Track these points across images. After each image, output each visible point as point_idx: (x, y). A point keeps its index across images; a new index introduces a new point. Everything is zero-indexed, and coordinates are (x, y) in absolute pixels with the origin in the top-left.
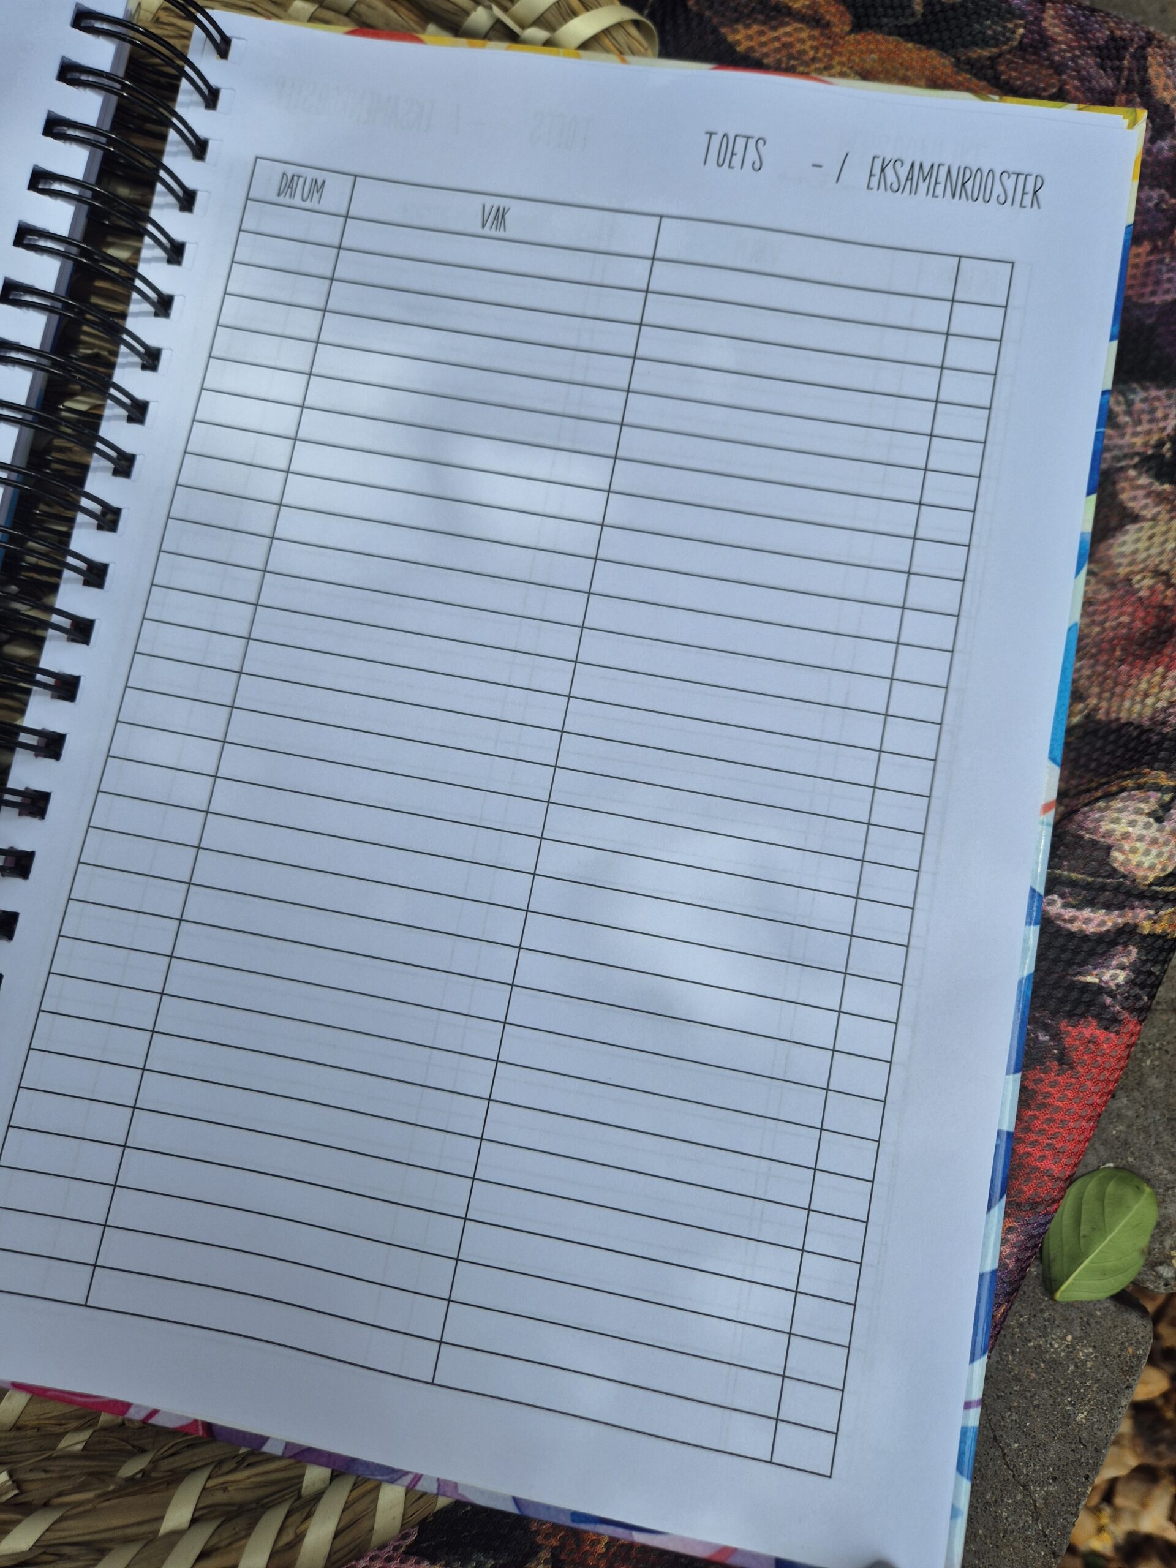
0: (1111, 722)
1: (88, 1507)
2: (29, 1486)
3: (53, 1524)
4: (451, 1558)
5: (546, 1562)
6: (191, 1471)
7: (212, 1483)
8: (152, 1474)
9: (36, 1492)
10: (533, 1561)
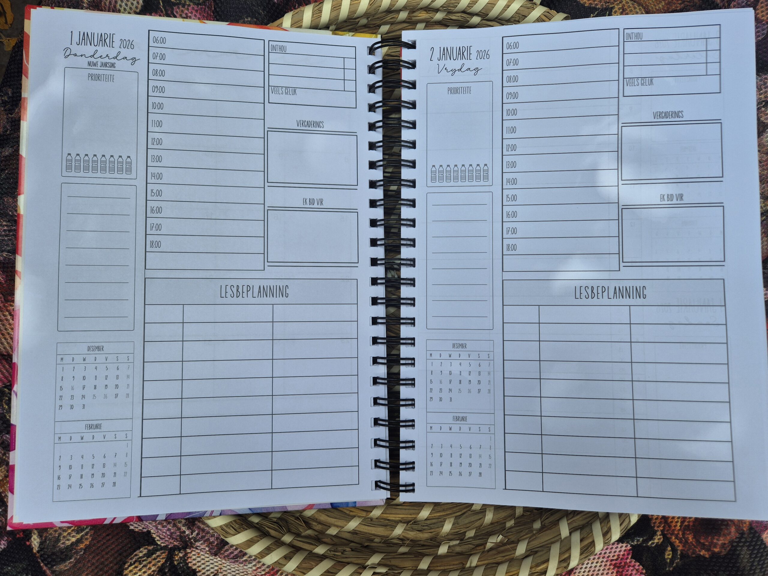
1: (535, 537)
2: (510, 537)
3: (527, 544)
4: (628, 540)
5: (660, 535)
6: (558, 520)
7: (569, 521)
8: (546, 525)
9: (513, 538)
10: (655, 536)
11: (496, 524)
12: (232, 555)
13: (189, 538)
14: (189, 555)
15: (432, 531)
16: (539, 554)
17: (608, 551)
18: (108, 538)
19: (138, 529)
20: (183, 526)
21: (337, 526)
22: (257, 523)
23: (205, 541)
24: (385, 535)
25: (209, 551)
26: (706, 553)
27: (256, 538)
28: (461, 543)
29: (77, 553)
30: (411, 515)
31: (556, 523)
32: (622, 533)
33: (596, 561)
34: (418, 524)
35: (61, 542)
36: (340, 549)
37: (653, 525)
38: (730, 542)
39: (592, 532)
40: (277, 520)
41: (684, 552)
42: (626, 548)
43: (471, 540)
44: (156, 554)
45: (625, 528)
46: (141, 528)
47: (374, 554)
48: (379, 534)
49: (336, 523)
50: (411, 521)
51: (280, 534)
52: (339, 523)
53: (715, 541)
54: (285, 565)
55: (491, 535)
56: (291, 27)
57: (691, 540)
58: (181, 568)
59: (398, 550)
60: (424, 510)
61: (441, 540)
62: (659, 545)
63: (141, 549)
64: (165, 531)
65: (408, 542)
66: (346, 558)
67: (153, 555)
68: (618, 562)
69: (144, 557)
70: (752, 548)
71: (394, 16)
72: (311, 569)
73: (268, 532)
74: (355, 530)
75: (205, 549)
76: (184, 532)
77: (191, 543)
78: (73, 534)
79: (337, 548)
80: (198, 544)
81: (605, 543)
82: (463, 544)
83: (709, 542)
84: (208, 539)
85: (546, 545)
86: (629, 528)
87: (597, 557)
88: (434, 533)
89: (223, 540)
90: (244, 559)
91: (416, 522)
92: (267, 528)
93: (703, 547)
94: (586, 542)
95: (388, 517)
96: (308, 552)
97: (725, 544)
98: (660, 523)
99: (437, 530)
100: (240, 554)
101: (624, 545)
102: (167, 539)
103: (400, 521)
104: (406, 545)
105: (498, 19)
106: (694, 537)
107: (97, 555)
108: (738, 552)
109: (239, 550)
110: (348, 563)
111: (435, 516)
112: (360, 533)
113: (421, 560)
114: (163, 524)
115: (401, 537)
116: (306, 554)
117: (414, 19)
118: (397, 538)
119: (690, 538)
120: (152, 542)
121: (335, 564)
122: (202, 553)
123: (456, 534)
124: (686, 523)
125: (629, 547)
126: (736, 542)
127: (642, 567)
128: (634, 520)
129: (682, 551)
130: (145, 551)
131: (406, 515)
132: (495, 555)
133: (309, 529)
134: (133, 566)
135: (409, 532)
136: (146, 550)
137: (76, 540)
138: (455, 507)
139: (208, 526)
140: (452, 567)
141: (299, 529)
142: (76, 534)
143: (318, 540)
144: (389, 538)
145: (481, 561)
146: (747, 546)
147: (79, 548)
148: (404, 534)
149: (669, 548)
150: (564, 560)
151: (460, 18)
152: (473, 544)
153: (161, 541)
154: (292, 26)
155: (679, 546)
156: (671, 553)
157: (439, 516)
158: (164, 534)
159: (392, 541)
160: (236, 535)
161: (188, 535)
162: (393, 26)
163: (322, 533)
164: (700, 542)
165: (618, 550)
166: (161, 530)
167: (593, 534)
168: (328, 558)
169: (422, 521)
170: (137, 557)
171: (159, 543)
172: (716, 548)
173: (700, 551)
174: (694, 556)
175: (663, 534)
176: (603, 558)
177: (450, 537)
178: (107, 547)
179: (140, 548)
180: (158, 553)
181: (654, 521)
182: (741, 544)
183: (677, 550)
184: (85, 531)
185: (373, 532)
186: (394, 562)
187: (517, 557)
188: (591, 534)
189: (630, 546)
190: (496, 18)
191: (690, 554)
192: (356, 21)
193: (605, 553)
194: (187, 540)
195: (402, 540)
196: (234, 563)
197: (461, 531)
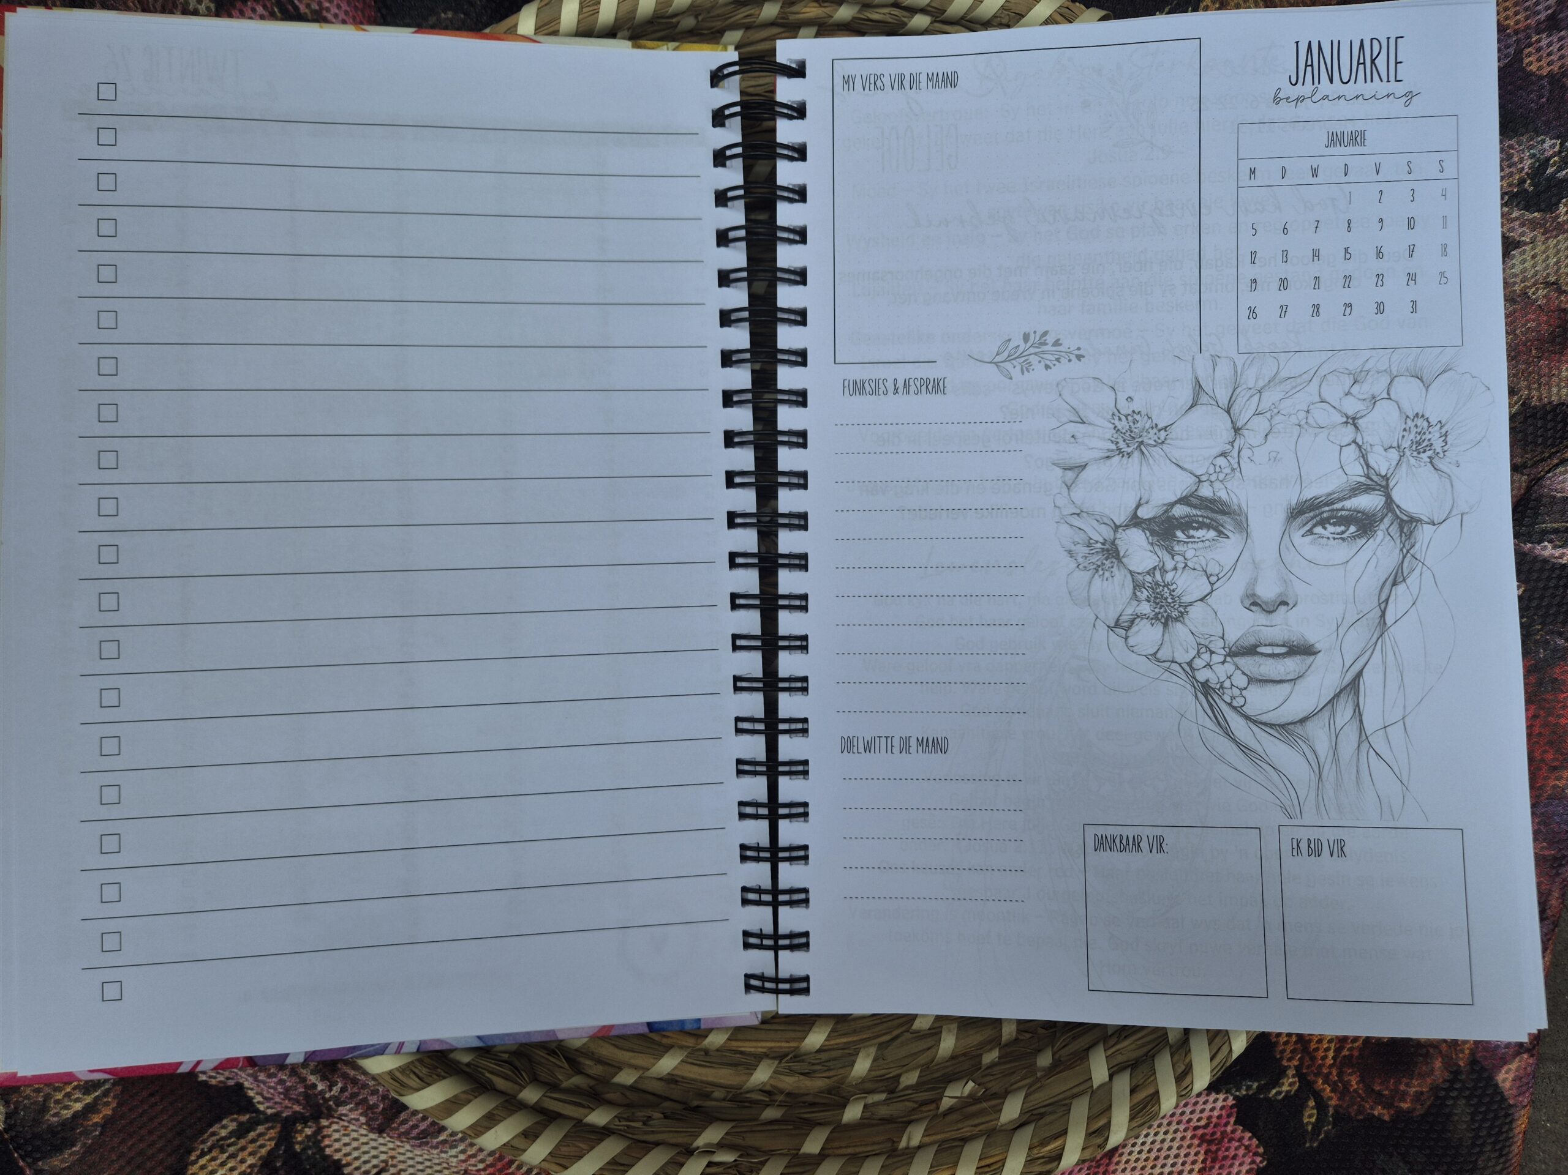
0: (1545, 405)
1: (1039, 1085)
2: (989, 1085)
3: (1025, 1098)
4: (1228, 1086)
5: (1293, 1076)
6: (1088, 1049)
7: (1109, 1052)
8: (1062, 1059)
9: (996, 1087)
10: (1283, 1078)
11: (961, 1059)
12: (415, 1132)
13: (324, 1098)
14: (325, 1132)
15: (831, 1073)
16: (1048, 1119)
17: (1188, 1110)
18: (153, 1100)
19: (218, 1080)
20: (311, 1074)
21: (636, 1068)
22: (468, 1065)
23: (357, 1104)
24: (735, 1083)
25: (367, 1123)
26: (1385, 1111)
27: (464, 1096)
28: (890, 1099)
29: (86, 1133)
30: (787, 1042)
31: (1083, 1056)
32: (1214, 1076)
33: (1163, 1129)
34: (803, 1061)
35: (52, 1113)
36: (640, 1114)
37: (1278, 1056)
38: (1431, 1089)
39: (1155, 1073)
40: (509, 1057)
41: (1341, 1110)
42: (1225, 1103)
43: (910, 1092)
44: (255, 1130)
45: (1222, 1064)
46: (221, 1078)
47: (711, 1123)
48: (722, 1081)
49: (633, 1062)
50: (787, 1055)
51: (516, 1087)
52: (640, 1060)
53: (1402, 1087)
54: (525, 1151)
55: (950, 1082)
56: (535, 34)
57: (1356, 1087)
58: (309, 1157)
59: (761, 1114)
60: (815, 1032)
61: (849, 1092)
62: (1291, 1097)
63: (225, 1122)
64: (272, 1084)
65: (781, 1098)
66: (653, 1132)
67: (249, 1132)
68: (1209, 1130)
69: (230, 1138)
70: (1475, 1100)
71: (752, 11)
72: (580, 1157)
73: (491, 1082)
74: (673, 1075)
75: (358, 1120)
76: (314, 1086)
77: (329, 1108)
78: (76, 1096)
79: (633, 1113)
80: (343, 1110)
81: (1180, 1096)
82: (895, 1100)
83: (1391, 1090)
84: (365, 1100)
85: (1061, 1100)
86: (1228, 1064)
87: (1165, 1122)
88: (836, 1078)
89: (397, 1100)
90: (441, 1138)
91: (797, 1057)
92: (488, 1075)
93: (1379, 1099)
94: (1141, 1095)
95: (740, 1047)
96: (573, 1123)
97: (1422, 1093)
98: (1292, 1052)
99: (842, 1071)
100: (432, 1130)
101: (1221, 1096)
102: (278, 1100)
103: (766, 1056)
104: (777, 1103)
105: (967, 21)
106: (1362, 1080)
107: (131, 1136)
108: (1447, 1110)
109: (430, 1120)
110: (657, 1144)
111: (836, 1044)
112: (681, 1080)
113: (807, 1135)
114: (270, 1069)
115: (768, 1088)
116: (567, 1126)
117: (792, 17)
118: (760, 1090)
119: (1354, 1081)
120: (248, 1105)
121: (628, 1147)
122: (352, 1127)
123: (880, 1079)
124: (1345, 1052)
125: (1231, 1101)
126: (1444, 1089)
127: (1257, 1142)
128: (1239, 1046)
129: (1336, 1107)
130: (233, 1126)
131: (779, 1041)
132: (960, 1121)
133: (578, 1074)
134: (208, 1157)
135: (782, 1077)
136: (235, 1124)
137: (84, 1108)
138: (878, 1024)
139: (365, 1073)
140: (869, 1148)
141: (557, 1074)
142: (84, 1094)
143: (595, 1097)
144: (742, 1091)
145: (930, 1135)
146: (1465, 1097)
147: (90, 1123)
148: (773, 1082)
149: (1312, 1103)
150: (1098, 1132)
151: (888, 18)
152: (915, 1099)
153: (267, 1104)
154: (537, 30)
155: (1330, 1098)
156: (1315, 1111)
157: (845, 1043)
158: (272, 1091)
159: (748, 1095)
160: (423, 1089)
161: (322, 1092)
162: (750, 33)
163: (605, 1081)
164: (1373, 1090)
165: (1209, 1106)
166: (264, 1083)
167: (1156, 1078)
168: (614, 1133)
169: (811, 1053)
170: (215, 1138)
171: (261, 1108)
172: (1405, 1101)
173: (1372, 1108)
174: (1361, 1117)
175: (1299, 1074)
176: (1178, 1123)
177: (869, 1086)
178: (151, 1119)
179: (220, 1119)
180: (260, 1129)
181: (1281, 1048)
182: (1454, 1094)
183: (1328, 1106)
184: (103, 1088)
185: (710, 1079)
186: (752, 1140)
187: (1002, 1126)
188: (1152, 1079)
189: (1234, 1099)
190: (962, 18)
191: (1353, 1114)
192: (672, 23)
193: (1183, 1113)
194: (321, 1102)
195: (769, 1093)
196: (420, 1146)
197: (889, 1073)
